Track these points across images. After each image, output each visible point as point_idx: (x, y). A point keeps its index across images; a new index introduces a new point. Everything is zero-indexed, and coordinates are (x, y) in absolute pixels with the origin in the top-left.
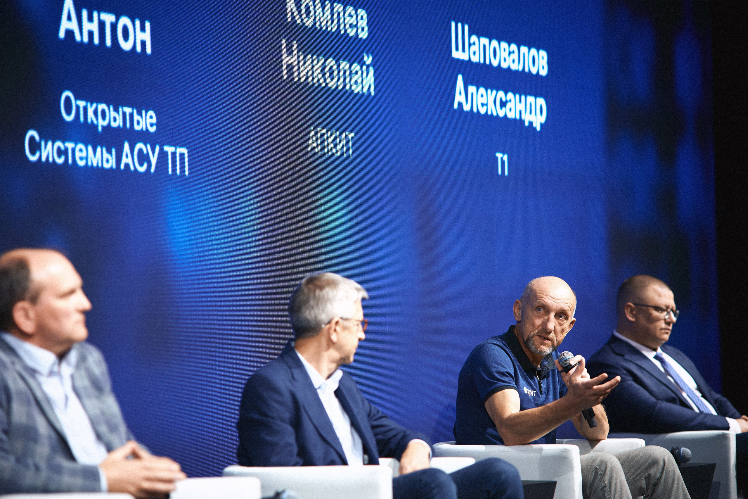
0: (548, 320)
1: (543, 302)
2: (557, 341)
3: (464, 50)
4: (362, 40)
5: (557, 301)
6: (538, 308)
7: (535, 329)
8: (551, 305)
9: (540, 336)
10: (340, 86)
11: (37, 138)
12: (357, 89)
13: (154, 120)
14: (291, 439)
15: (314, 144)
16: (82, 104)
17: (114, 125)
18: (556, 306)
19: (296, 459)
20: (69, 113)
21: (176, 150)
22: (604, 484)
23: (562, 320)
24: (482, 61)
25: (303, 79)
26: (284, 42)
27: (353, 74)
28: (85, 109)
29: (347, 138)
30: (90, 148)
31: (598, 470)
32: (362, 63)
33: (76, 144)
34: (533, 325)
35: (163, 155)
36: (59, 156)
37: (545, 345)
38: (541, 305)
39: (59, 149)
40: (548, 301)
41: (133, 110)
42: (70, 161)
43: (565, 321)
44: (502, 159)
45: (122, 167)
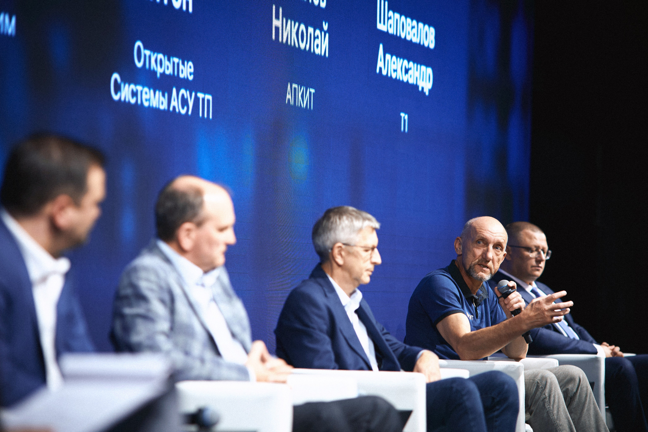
0: (488, 250)
1: (483, 236)
2: (494, 269)
3: (384, 23)
4: (322, 9)
5: (494, 235)
6: (478, 241)
7: (475, 259)
8: (490, 238)
9: (479, 265)
10: (308, 48)
11: (119, 80)
12: (318, 51)
13: (192, 70)
14: (329, 347)
15: (290, 97)
16: (148, 52)
17: (167, 72)
18: (493, 239)
19: (333, 364)
20: (139, 60)
21: (205, 96)
22: (545, 396)
23: (498, 251)
24: (395, 33)
25: (284, 40)
26: (274, 7)
27: (316, 38)
28: (150, 57)
29: (310, 93)
30: (152, 91)
31: (539, 384)
32: (321, 29)
33: (143, 87)
34: (474, 255)
35: (197, 99)
36: (133, 97)
37: (484, 272)
38: (481, 238)
39: (132, 91)
40: (487, 235)
41: (179, 60)
42: (139, 102)
43: (501, 252)
44: (404, 117)
45: (171, 109)
